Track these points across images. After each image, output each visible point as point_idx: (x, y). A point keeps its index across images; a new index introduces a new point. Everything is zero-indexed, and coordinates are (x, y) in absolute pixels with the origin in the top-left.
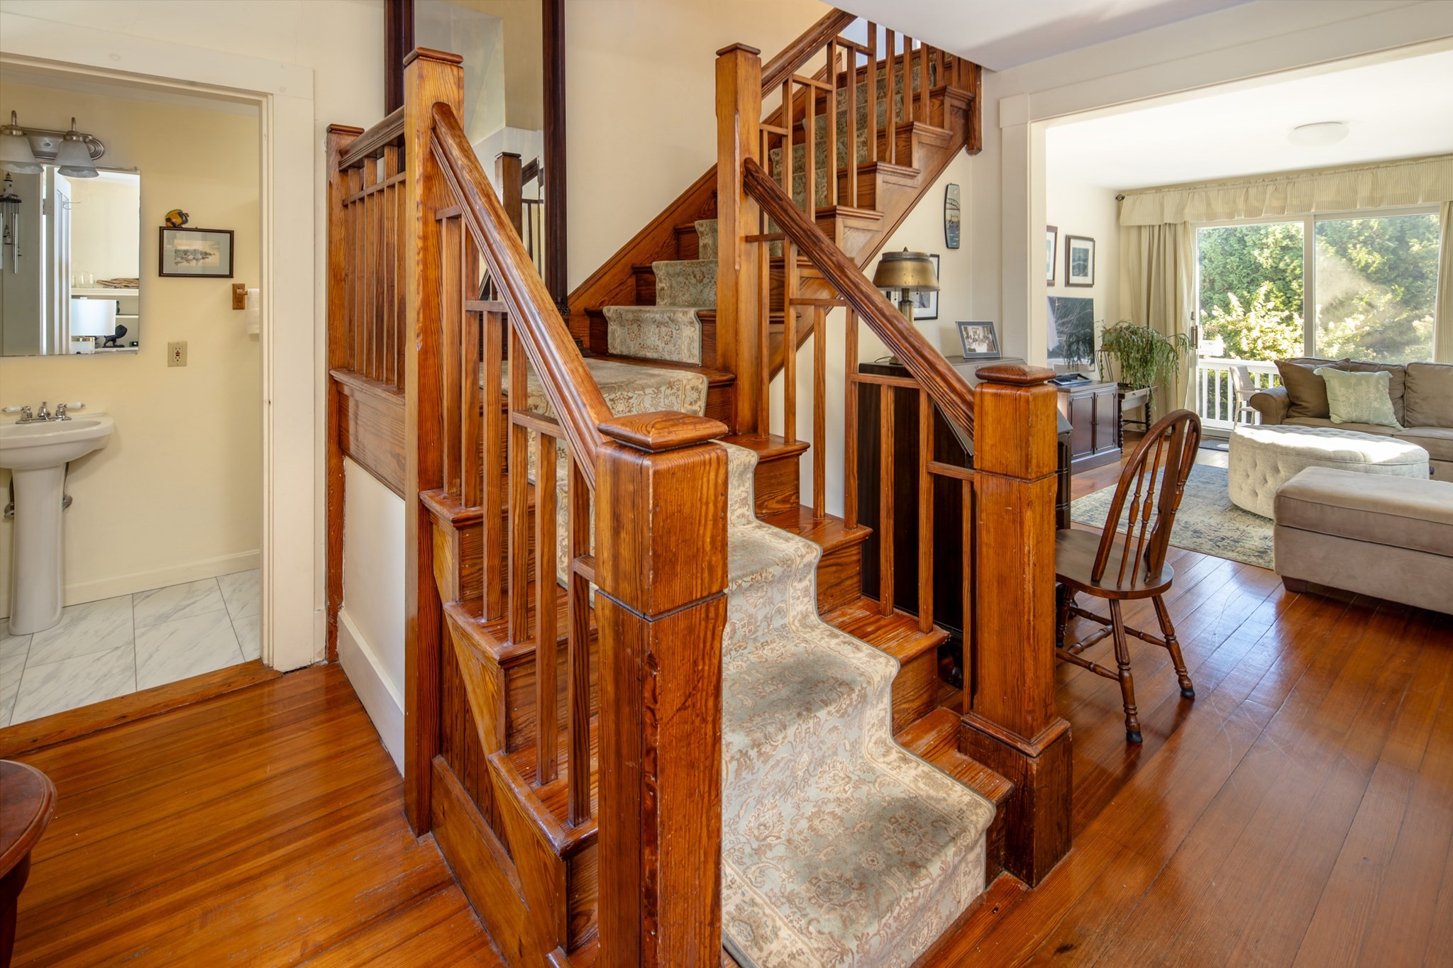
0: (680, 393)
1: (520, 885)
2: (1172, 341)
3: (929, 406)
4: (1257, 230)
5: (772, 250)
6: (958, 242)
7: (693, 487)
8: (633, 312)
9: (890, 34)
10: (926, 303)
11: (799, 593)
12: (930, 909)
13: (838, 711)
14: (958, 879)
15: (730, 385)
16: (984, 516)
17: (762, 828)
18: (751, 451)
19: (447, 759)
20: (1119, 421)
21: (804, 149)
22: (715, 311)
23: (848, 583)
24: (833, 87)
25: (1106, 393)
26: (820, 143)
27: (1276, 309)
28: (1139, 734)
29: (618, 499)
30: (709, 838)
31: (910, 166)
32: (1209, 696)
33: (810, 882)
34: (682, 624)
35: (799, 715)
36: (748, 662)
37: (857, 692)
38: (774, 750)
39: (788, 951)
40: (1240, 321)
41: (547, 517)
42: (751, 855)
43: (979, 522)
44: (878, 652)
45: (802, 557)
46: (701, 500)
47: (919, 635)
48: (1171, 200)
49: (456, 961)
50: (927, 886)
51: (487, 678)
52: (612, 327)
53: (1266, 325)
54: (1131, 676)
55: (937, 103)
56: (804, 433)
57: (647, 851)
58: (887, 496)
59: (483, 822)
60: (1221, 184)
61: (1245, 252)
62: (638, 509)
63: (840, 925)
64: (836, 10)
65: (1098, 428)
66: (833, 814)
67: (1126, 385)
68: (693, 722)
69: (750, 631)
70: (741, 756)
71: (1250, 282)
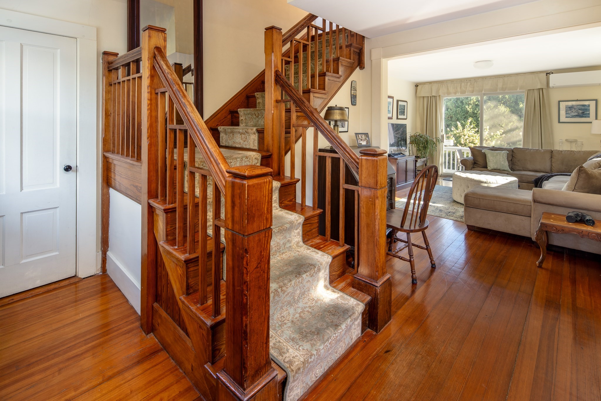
0: (250, 160)
1: (192, 345)
2: (435, 141)
3: (343, 164)
4: (467, 98)
5: (286, 106)
6: (356, 103)
7: (261, 191)
8: (231, 129)
9: (331, 24)
10: (344, 126)
11: (296, 234)
12: (342, 341)
13: (310, 275)
14: (352, 331)
15: (270, 157)
16: (362, 203)
17: (282, 317)
18: (278, 182)
19: (159, 304)
20: (415, 171)
21: (298, 65)
22: (264, 128)
23: (314, 230)
24: (309, 43)
25: (411, 160)
26: (304, 63)
27: (473, 128)
28: (416, 280)
29: (234, 196)
30: (265, 313)
31: (338, 73)
32: (441, 267)
33: (300, 334)
34: (257, 239)
35: (296, 276)
36: (277, 260)
37: (317, 268)
38: (287, 289)
39: (292, 356)
40: (461, 132)
41: (204, 206)
42: (278, 327)
43: (360, 205)
44: (324, 254)
45: (297, 220)
46: (263, 195)
47: (339, 248)
48: (435, 87)
49: (166, 376)
50: (341, 332)
51: (178, 269)
52: (222, 135)
53: (470, 134)
54: (414, 260)
55: (348, 50)
56: (298, 175)
57: (244, 318)
58: (328, 197)
59: (176, 325)
60: (452, 81)
61: (463, 106)
62: (241, 199)
63: (310, 346)
64: (310, 14)
65: (408, 173)
66: (308, 311)
67: (418, 157)
68: (260, 273)
69: (278, 249)
70: (275, 291)
71: (465, 118)
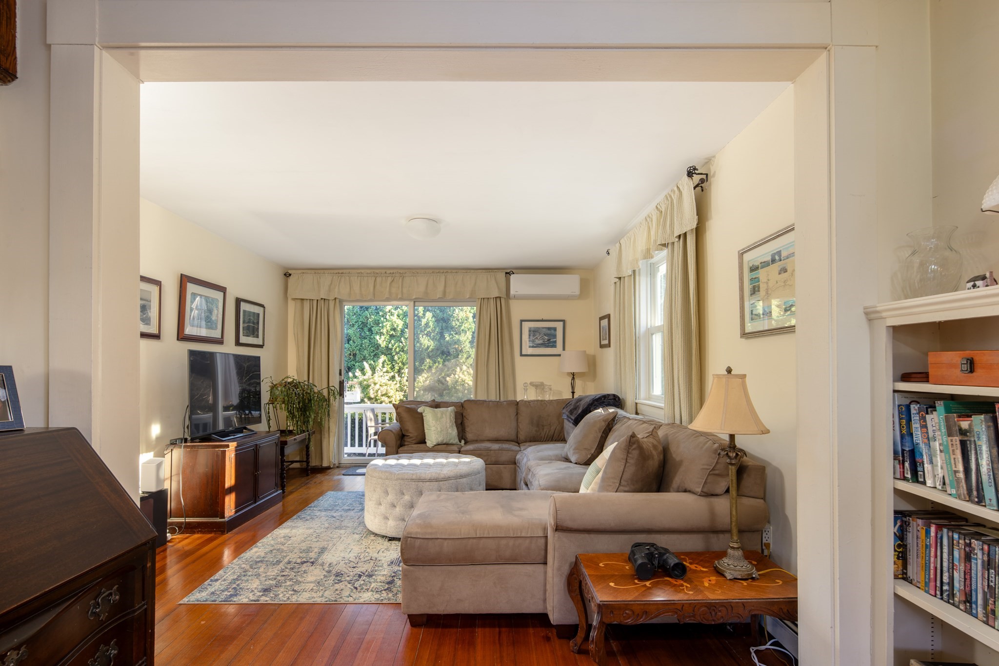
2: (325, 393)
25: (269, 442)
27: (387, 372)
40: (370, 379)
48: (326, 280)
53: (383, 381)
60: (359, 272)
61: (372, 337)
71: (375, 355)
